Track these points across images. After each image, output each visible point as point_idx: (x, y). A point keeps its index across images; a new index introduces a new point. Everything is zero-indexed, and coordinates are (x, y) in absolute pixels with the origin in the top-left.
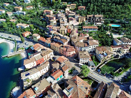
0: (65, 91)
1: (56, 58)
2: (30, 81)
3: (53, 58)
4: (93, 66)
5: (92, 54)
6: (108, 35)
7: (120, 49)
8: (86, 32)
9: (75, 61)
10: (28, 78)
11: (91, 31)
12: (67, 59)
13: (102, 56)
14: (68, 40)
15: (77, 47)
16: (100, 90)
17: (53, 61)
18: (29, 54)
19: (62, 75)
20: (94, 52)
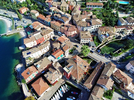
0: (65, 69)
1: (56, 37)
2: (32, 59)
3: (54, 38)
4: (93, 47)
5: (94, 35)
6: (114, 14)
7: (124, 30)
8: (90, 9)
9: (76, 41)
10: (30, 56)
11: (95, 8)
12: (68, 39)
13: (104, 37)
14: (69, 18)
15: (79, 27)
16: (97, 68)
17: (53, 41)
18: (28, 32)
19: (63, 54)
20: (96, 32)
